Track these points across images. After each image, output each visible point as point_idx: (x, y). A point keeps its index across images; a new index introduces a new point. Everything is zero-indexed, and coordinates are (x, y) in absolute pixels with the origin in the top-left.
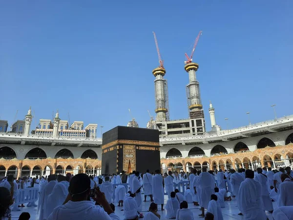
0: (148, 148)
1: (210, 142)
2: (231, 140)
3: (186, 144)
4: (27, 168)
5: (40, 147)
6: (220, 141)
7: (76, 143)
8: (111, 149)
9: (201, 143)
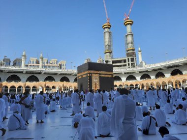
0: (106, 76)
1: (140, 72)
2: (154, 70)
3: (125, 73)
4: (28, 87)
5: (35, 75)
6: (147, 71)
7: (56, 72)
8: (84, 76)
9: (134, 73)
